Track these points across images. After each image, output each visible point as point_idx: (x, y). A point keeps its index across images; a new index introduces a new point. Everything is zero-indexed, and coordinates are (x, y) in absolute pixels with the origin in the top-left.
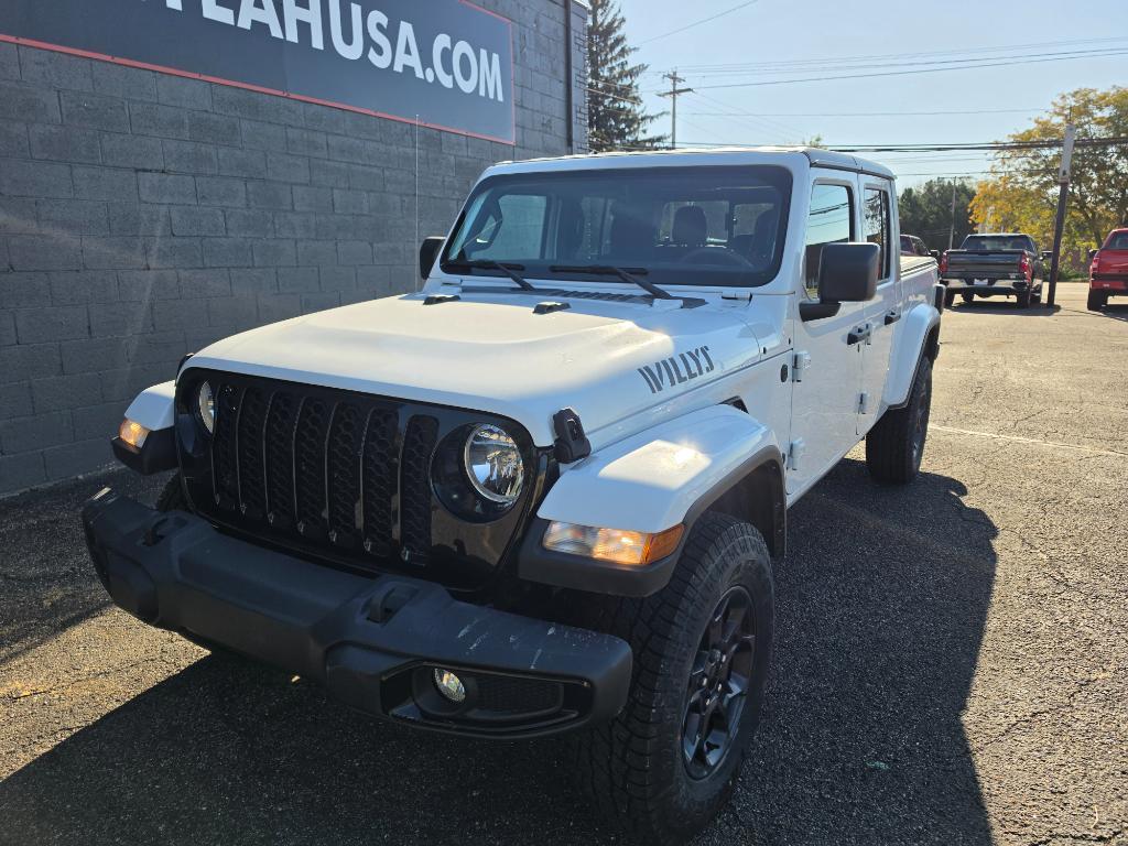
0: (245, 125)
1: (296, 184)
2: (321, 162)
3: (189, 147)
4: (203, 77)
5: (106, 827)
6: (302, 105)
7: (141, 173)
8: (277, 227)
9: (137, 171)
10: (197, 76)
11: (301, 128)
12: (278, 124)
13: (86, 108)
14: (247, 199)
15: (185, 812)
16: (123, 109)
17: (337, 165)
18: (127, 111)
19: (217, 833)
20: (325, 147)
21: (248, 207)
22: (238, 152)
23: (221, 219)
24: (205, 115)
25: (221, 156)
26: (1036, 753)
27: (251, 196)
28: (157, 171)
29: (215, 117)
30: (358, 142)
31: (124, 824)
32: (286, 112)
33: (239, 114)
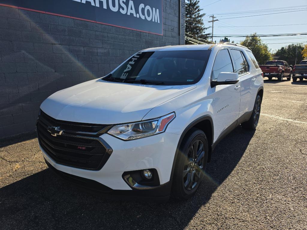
0: (84, 31)
1: (99, 48)
2: (106, 41)
3: (68, 38)
6: (100, 25)
7: (53, 45)
8: (93, 60)
10: (70, 17)
11: (100, 32)
12: (94, 31)
13: (38, 27)
16: (49, 27)
17: (110, 42)
18: (50, 27)
20: (107, 37)
21: (84, 54)
22: (82, 39)
23: (77, 58)
24: (72, 28)
25: (77, 40)
27: (85, 51)
28: (58, 44)
29: (75, 29)
30: (116, 35)
32: (96, 27)
33: (82, 28)
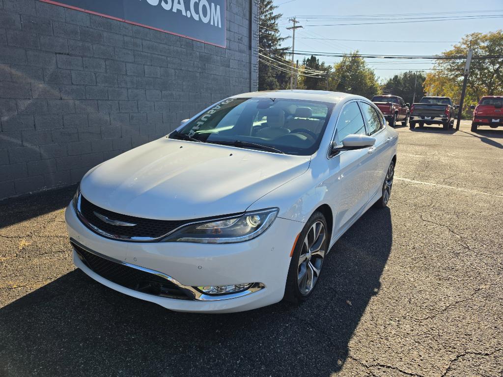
0: (105, 34)
1: (128, 62)
2: (139, 53)
3: (80, 44)
4: (86, 11)
5: (57, 344)
6: (131, 26)
7: (57, 55)
8: (119, 82)
9: (56, 53)
10: (83, 10)
11: (131, 37)
12: (121, 34)
13: (33, 23)
14: (106, 68)
15: (91, 338)
16: (50, 24)
17: (146, 54)
18: (51, 25)
19: (106, 347)
20: (141, 45)
21: (106, 72)
22: (102, 47)
23: (94, 77)
24: (87, 29)
25: (94, 49)
26: (458, 318)
27: (108, 67)
28: (65, 54)
29: (91, 30)
30: (155, 44)
31: (64, 342)
32: (124, 29)
33: (102, 29)
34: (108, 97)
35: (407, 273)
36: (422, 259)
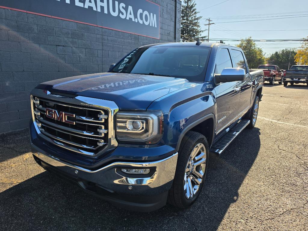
0: (86, 34)
1: (99, 50)
2: (106, 44)
3: (71, 40)
4: (75, 21)
5: (28, 220)
6: (101, 29)
7: (57, 47)
8: (93, 61)
9: (57, 46)
11: (101, 35)
12: (95, 34)
13: (44, 30)
14: (86, 53)
15: (48, 218)
17: (110, 45)
18: (55, 30)
19: (55, 224)
20: (107, 40)
21: (86, 56)
22: (84, 41)
23: (79, 59)
24: (75, 31)
25: (79, 42)
26: (290, 221)
27: (87, 53)
28: (62, 46)
29: (77, 31)
30: (116, 38)
31: (32, 220)
32: (97, 30)
33: (84, 31)
34: (87, 70)
35: (260, 186)
36: (273, 176)
